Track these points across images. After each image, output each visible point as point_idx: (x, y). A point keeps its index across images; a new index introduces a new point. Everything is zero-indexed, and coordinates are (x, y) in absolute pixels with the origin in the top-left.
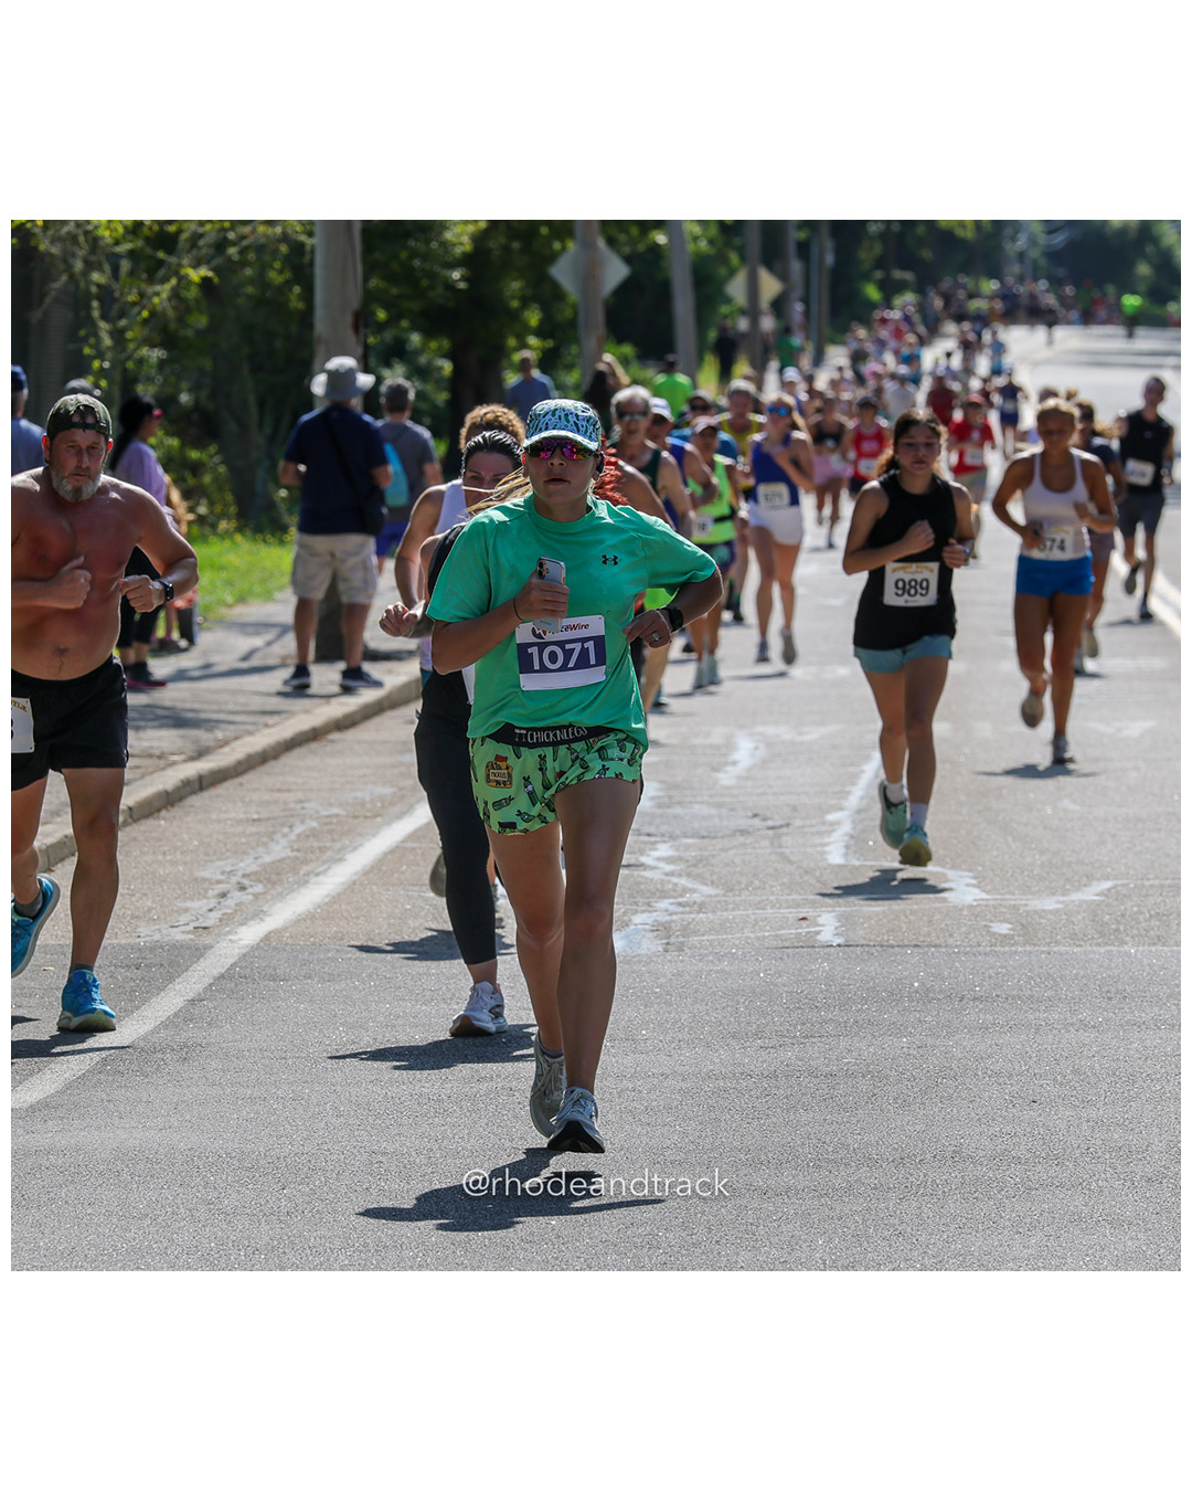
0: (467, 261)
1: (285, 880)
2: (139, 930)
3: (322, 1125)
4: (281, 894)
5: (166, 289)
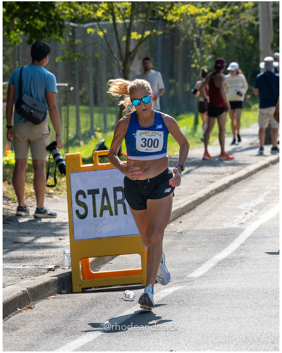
1: (263, 209)
2: (223, 224)
4: (263, 213)
5: (215, 38)
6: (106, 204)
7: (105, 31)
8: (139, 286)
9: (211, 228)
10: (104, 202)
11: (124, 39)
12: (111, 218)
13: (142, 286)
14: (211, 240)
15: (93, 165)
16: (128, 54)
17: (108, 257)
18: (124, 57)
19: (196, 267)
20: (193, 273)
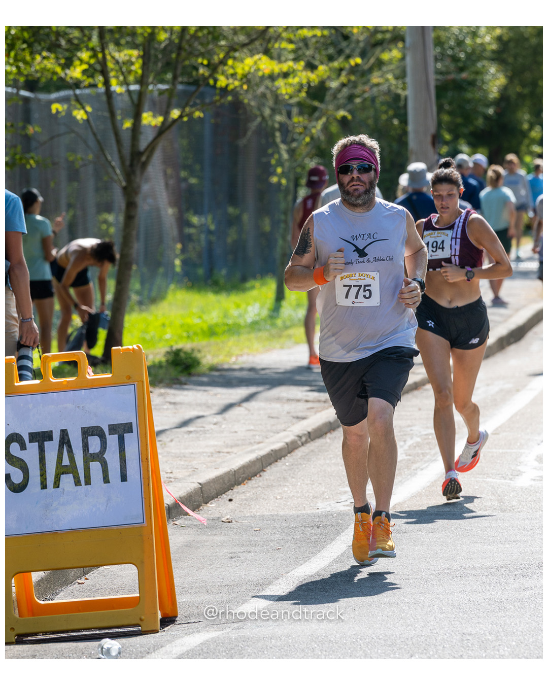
0: (497, 103)
1: (403, 473)
2: (318, 505)
3: (432, 618)
4: (401, 481)
5: (320, 124)
6: (66, 461)
7: (89, 109)
8: (134, 631)
9: (293, 512)
10: (62, 458)
11: (128, 124)
12: (77, 491)
13: (139, 630)
14: (289, 538)
15: (41, 382)
16: (136, 154)
17: (76, 570)
18: (128, 163)
19: (254, 591)
20: (246, 604)
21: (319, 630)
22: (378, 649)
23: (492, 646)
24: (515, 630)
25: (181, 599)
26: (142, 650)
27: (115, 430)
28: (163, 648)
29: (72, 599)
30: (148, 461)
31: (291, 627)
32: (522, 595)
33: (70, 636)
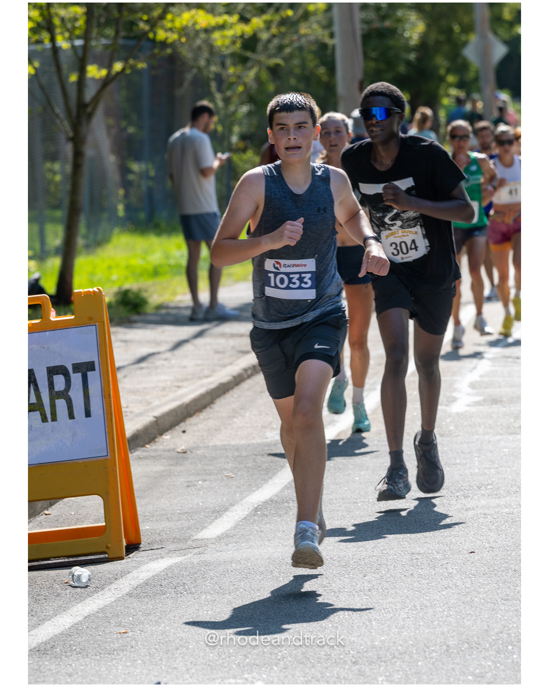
0: (418, 49)
2: (266, 434)
5: (252, 73)
6: (33, 399)
7: (37, 64)
8: (101, 558)
9: (244, 442)
10: (29, 396)
11: (73, 78)
12: (44, 427)
13: (106, 558)
16: (82, 106)
17: (42, 502)
18: (74, 113)
19: (212, 518)
20: (205, 530)
21: (276, 553)
22: (333, 570)
23: (440, 564)
24: (461, 549)
25: (144, 527)
26: (111, 576)
27: (78, 369)
28: (130, 574)
29: (40, 529)
30: (110, 398)
31: (249, 550)
32: (465, 515)
33: (41, 565)
